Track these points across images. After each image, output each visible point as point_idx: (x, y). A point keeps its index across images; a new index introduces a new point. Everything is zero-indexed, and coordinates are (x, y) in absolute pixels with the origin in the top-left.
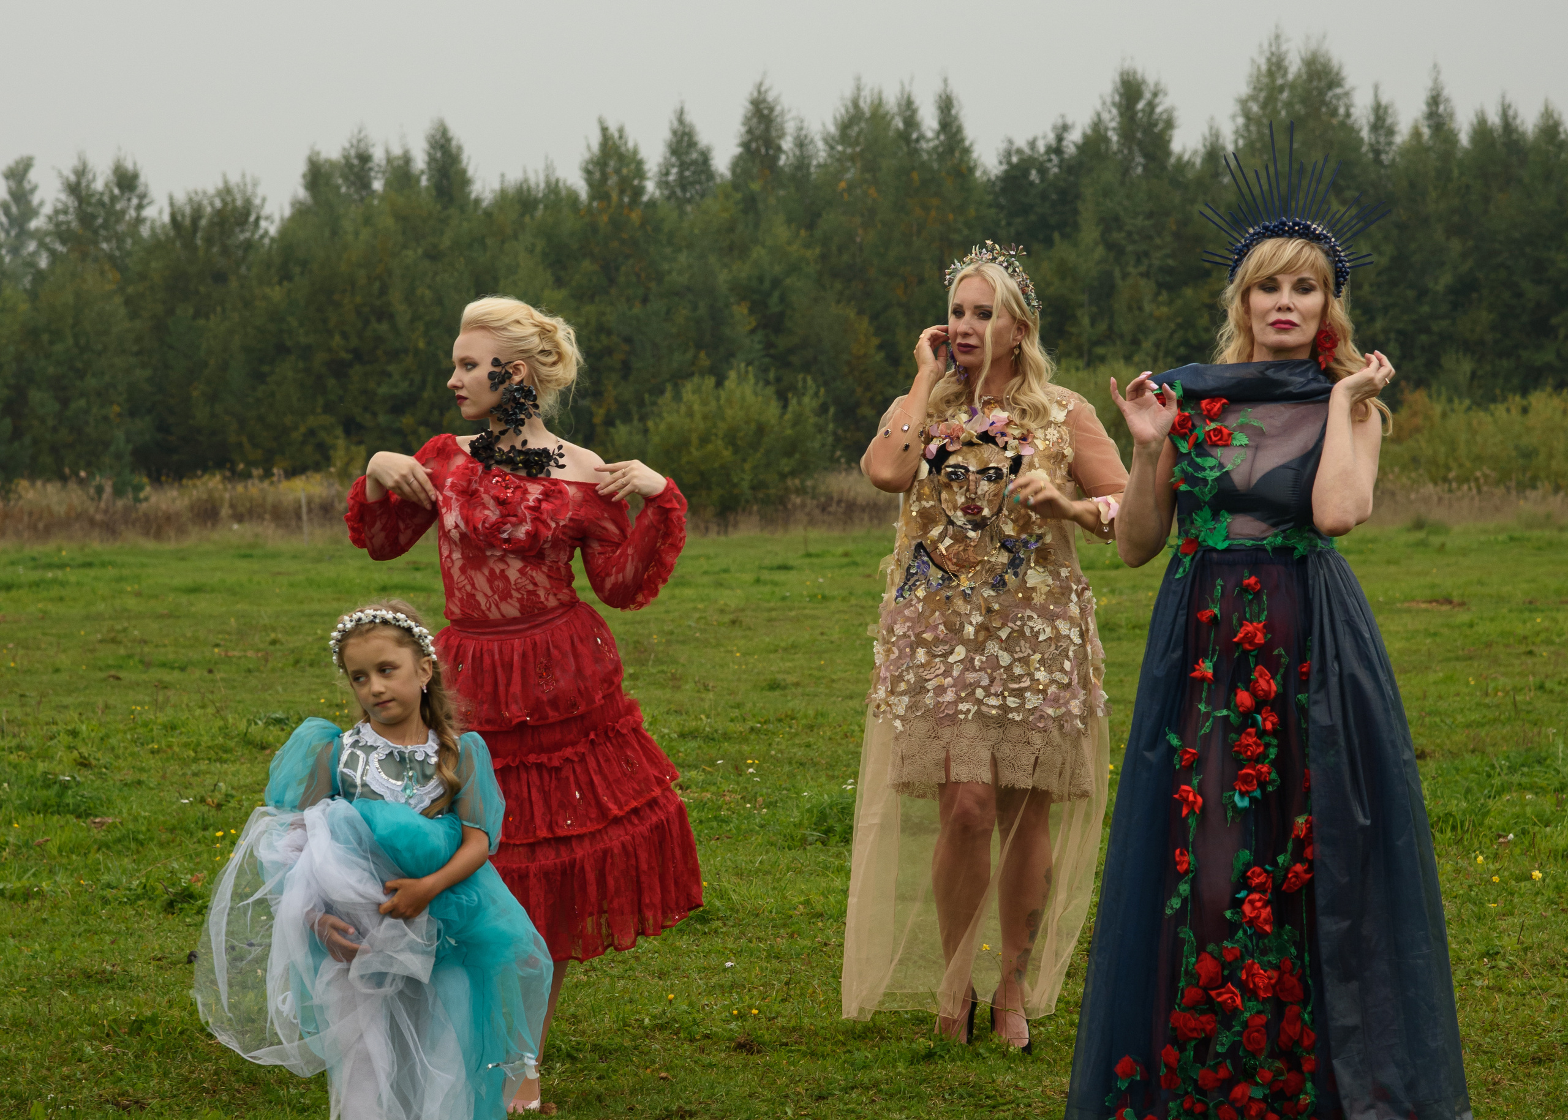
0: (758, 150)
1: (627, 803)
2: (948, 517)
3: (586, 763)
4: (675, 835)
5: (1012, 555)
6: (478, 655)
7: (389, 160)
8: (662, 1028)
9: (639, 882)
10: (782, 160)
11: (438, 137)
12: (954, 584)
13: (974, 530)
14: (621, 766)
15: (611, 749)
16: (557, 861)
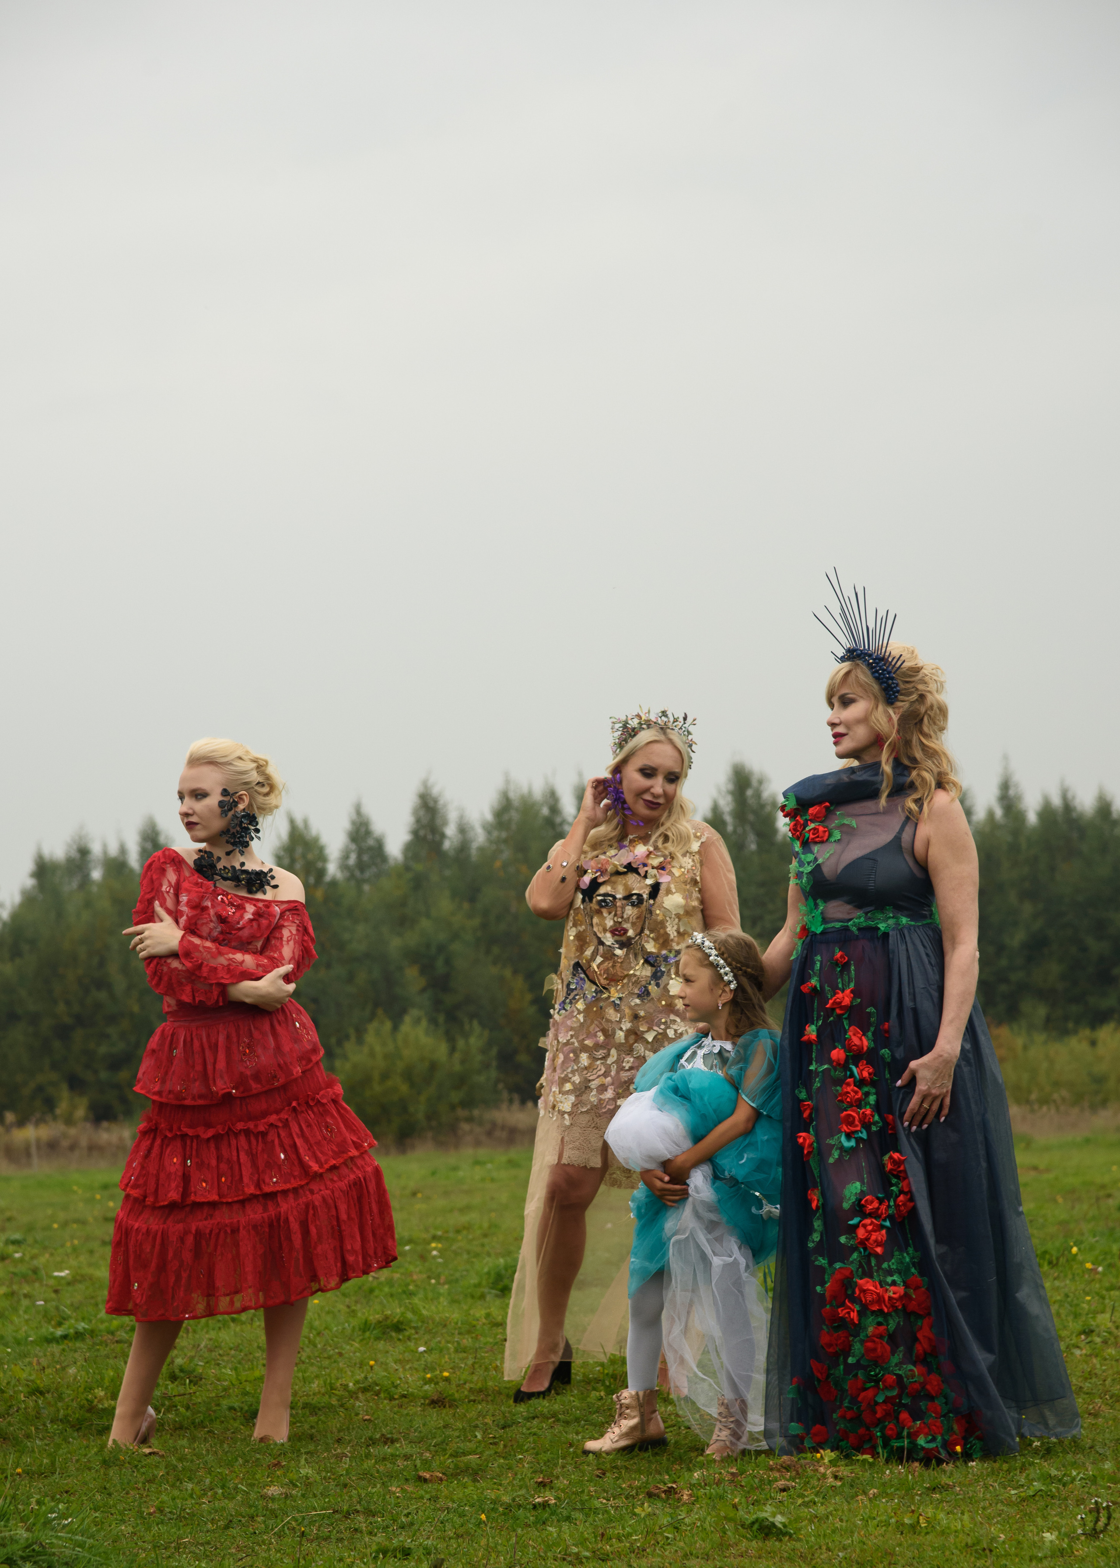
0: (425, 836)
1: (326, 1162)
2: (599, 939)
3: (290, 1129)
4: (372, 1191)
5: (654, 969)
6: (189, 1039)
7: (105, 852)
8: (365, 1390)
9: (340, 1232)
10: (447, 845)
11: (149, 832)
12: (604, 996)
13: (620, 948)
14: (322, 1131)
15: (312, 1116)
16: (265, 1215)
